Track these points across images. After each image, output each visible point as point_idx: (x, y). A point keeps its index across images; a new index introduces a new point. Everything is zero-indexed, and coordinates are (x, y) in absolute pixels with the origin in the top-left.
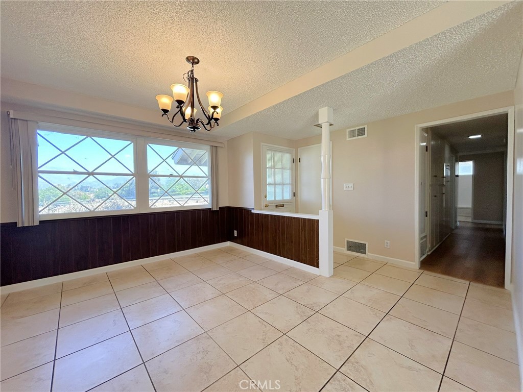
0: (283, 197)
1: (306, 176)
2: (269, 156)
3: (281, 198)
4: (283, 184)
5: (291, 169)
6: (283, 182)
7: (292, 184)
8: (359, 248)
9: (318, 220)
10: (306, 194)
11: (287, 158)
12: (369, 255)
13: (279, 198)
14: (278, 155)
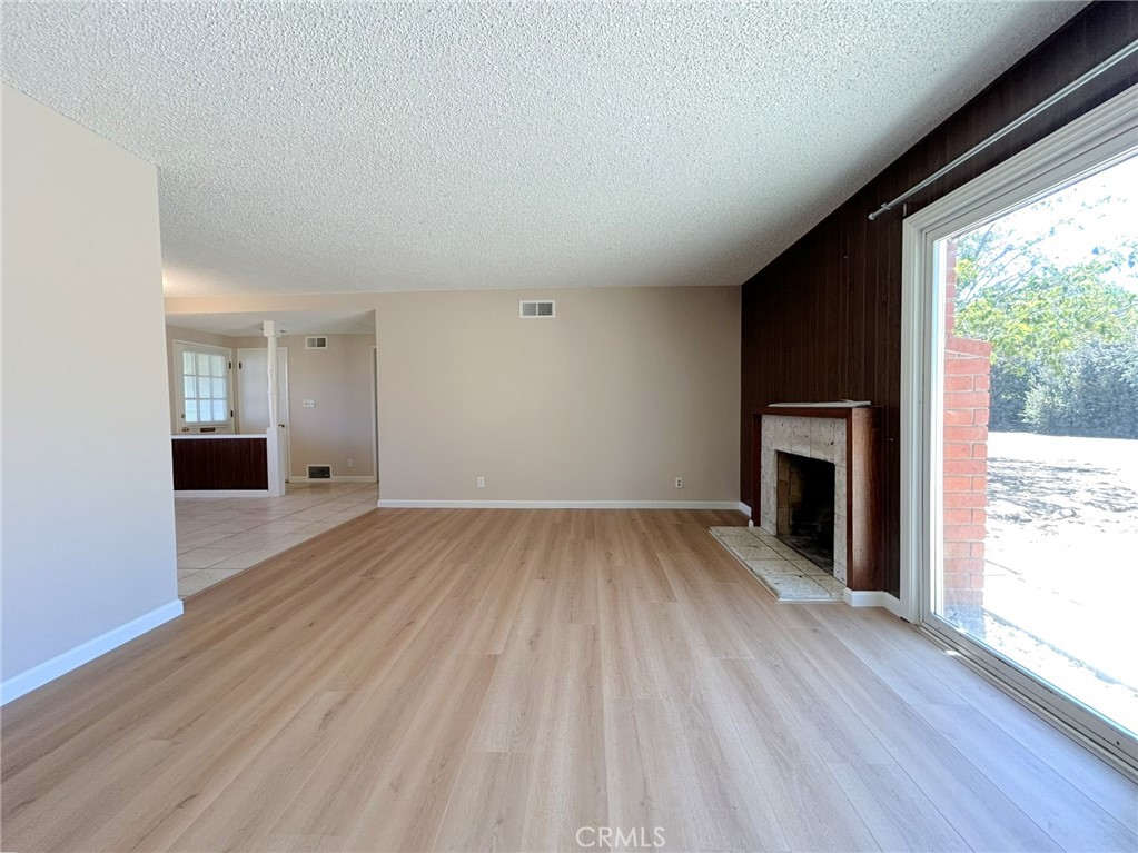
0: (213, 418)
1: (249, 389)
2: (187, 357)
3: (209, 419)
4: (212, 399)
5: (226, 377)
6: (212, 395)
7: (227, 399)
8: (322, 472)
9: (265, 439)
10: (250, 413)
11: (219, 363)
12: (333, 478)
13: (206, 418)
14: (204, 358)
